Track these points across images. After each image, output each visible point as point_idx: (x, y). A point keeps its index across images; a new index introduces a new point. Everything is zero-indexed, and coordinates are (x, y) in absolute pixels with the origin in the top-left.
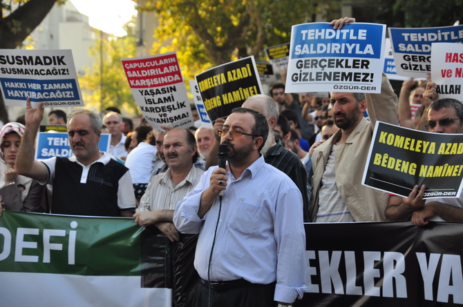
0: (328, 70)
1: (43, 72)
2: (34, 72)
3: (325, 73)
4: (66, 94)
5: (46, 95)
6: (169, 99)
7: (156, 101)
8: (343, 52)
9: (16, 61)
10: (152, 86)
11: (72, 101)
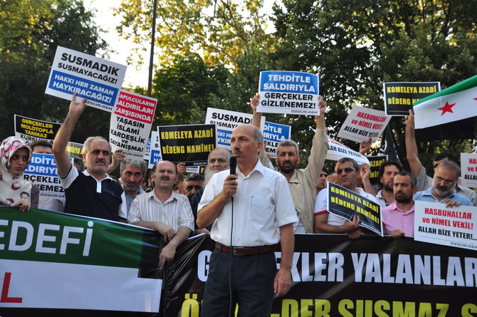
0: (287, 100)
1: (95, 75)
2: (87, 73)
3: (286, 103)
4: (105, 98)
5: (89, 94)
6: (135, 131)
7: (125, 129)
8: (297, 90)
9: (76, 61)
10: (128, 117)
11: (106, 106)
